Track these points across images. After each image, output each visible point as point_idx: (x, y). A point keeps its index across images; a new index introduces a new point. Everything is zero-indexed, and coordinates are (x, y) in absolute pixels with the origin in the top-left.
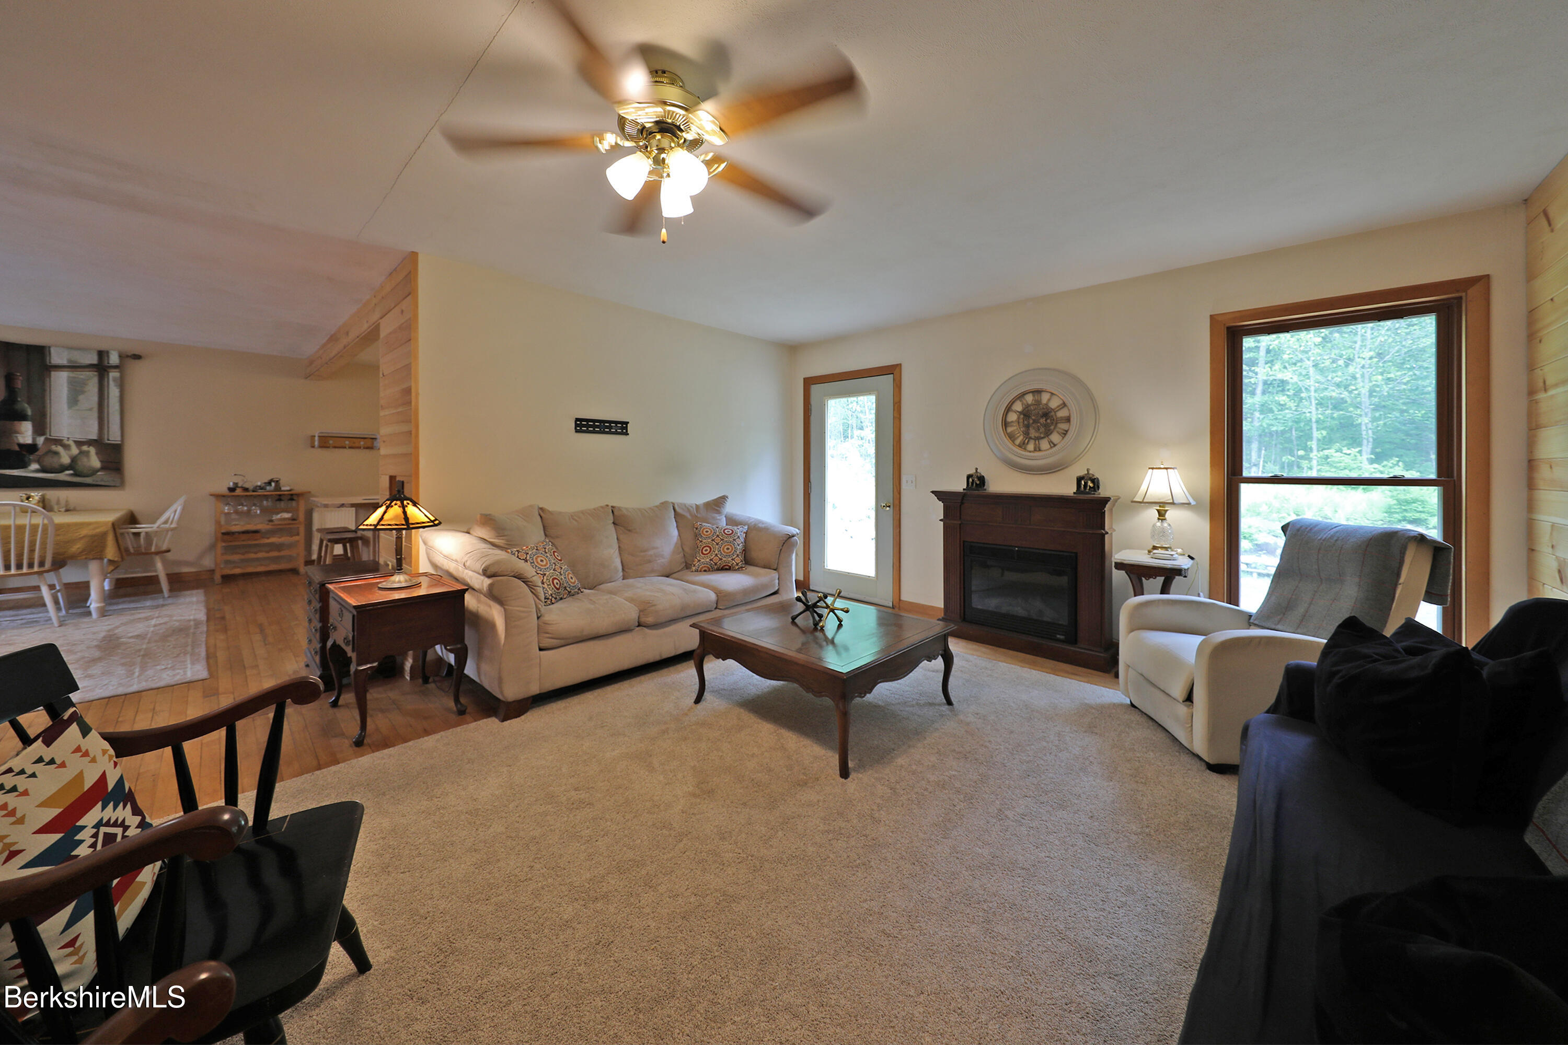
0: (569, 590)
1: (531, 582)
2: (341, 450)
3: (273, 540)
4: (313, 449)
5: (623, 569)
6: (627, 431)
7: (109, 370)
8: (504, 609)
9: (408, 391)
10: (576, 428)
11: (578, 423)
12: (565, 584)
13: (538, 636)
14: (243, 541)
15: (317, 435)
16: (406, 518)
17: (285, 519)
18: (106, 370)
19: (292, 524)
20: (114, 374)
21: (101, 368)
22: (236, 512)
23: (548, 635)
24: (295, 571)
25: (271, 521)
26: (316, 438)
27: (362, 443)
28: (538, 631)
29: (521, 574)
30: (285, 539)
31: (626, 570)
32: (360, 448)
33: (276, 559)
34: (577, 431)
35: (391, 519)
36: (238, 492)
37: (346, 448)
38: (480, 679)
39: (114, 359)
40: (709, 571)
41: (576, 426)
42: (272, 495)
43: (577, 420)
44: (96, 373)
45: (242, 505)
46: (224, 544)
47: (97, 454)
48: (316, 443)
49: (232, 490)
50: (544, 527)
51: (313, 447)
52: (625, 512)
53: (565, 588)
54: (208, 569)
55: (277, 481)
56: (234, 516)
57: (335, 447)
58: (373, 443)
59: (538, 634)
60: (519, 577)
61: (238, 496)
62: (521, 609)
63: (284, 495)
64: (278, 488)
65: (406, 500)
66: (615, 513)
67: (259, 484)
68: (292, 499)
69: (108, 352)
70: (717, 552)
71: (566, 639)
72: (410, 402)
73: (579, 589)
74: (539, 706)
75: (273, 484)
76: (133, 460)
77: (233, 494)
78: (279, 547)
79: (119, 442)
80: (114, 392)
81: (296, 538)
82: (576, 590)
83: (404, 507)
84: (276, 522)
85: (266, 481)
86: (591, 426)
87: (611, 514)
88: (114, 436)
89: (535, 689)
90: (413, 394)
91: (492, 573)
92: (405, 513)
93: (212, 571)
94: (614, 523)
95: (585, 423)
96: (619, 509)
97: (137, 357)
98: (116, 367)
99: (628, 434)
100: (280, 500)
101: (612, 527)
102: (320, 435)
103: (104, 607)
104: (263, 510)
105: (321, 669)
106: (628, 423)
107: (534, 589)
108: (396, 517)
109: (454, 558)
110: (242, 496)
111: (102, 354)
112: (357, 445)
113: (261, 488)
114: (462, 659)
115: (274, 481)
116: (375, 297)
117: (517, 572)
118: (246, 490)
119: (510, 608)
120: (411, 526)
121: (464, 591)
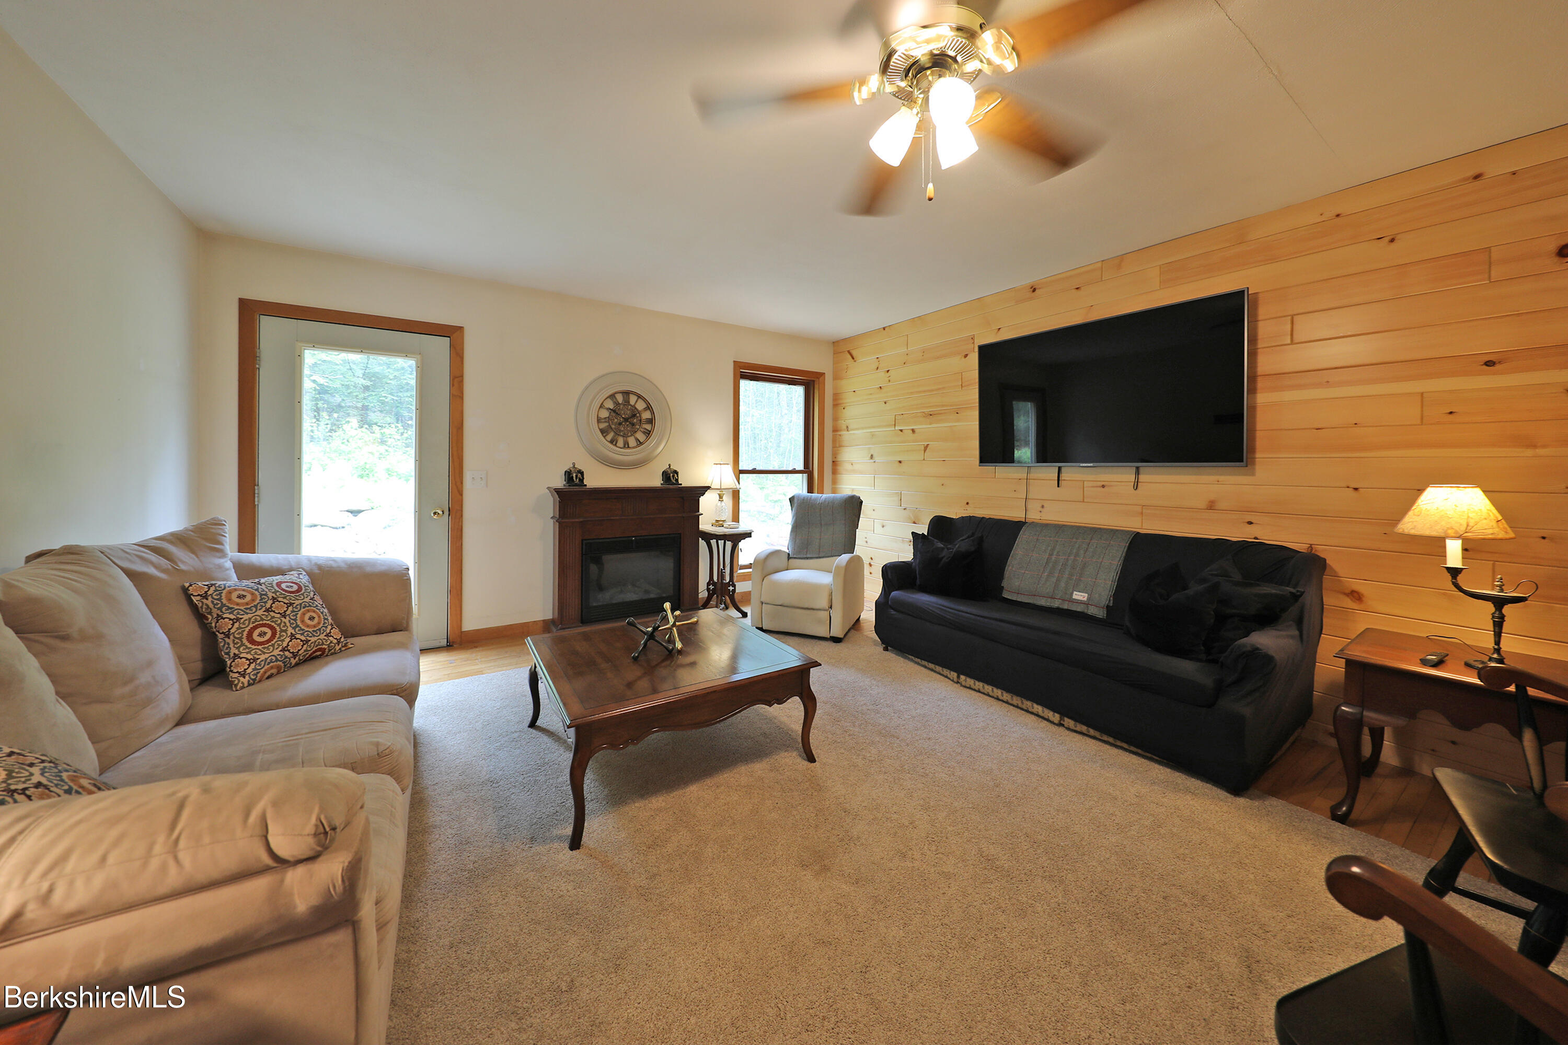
40: (278, 673)
70: (290, 630)
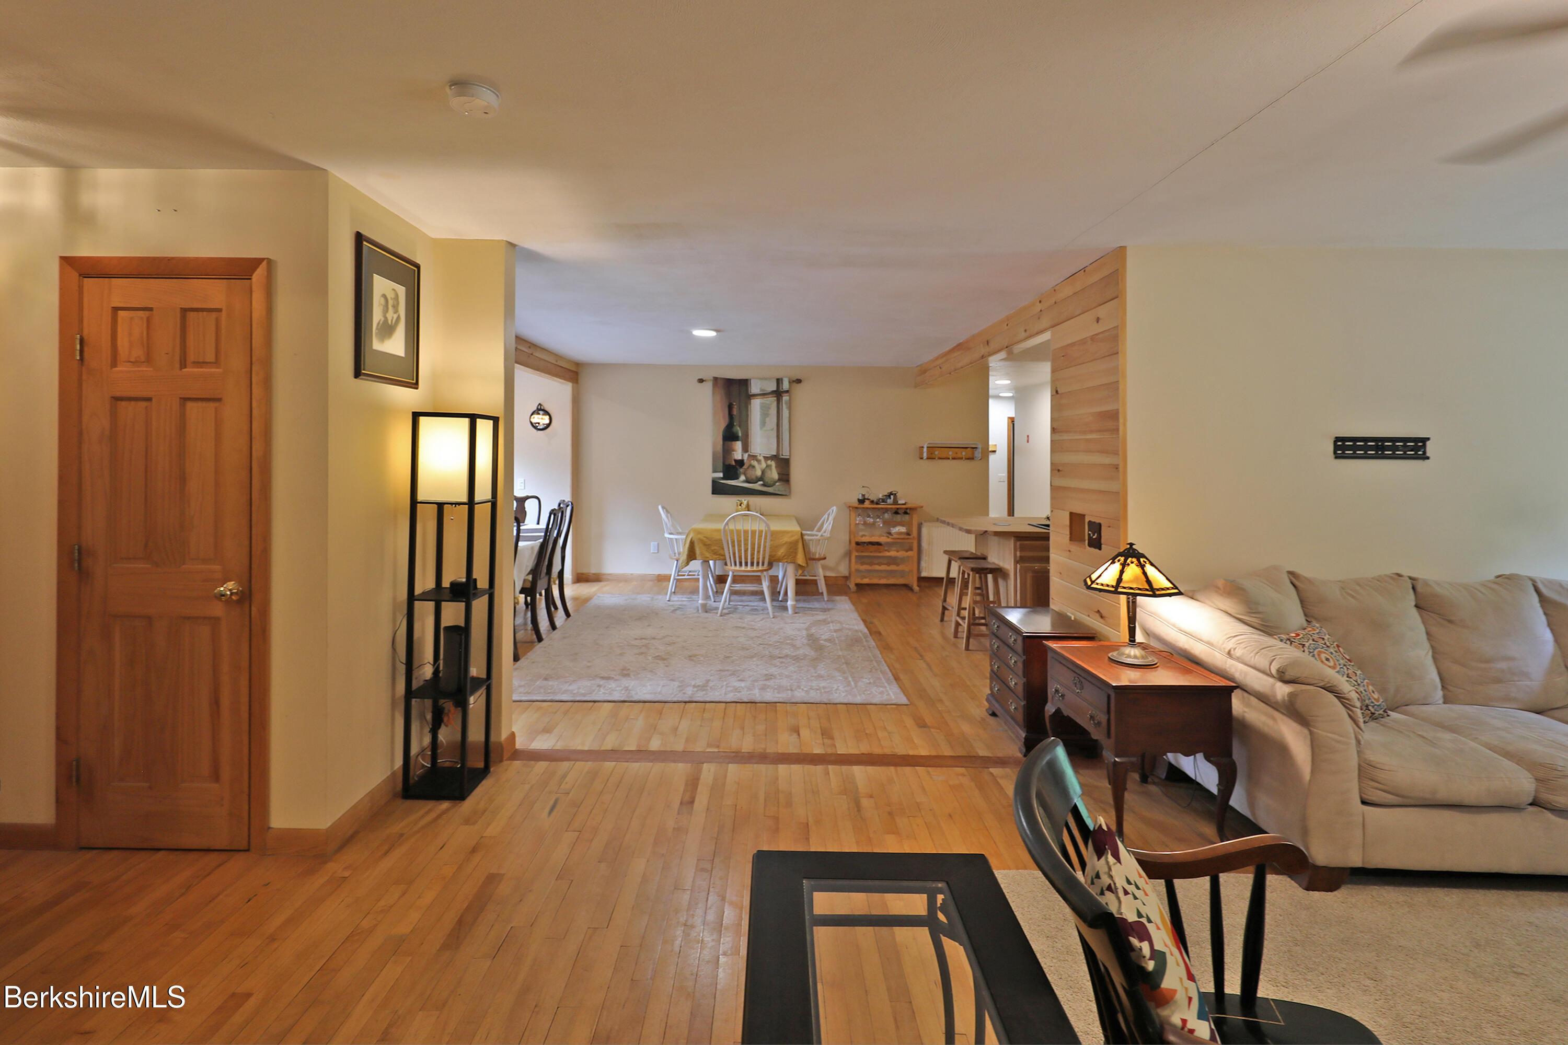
0: (1373, 710)
1: (1347, 699)
2: (945, 461)
3: (893, 553)
4: (921, 461)
5: (1443, 686)
6: (1425, 453)
7: (783, 395)
8: (1310, 731)
9: (1114, 416)
10: (1335, 453)
11: (1340, 443)
12: (1367, 702)
13: (1359, 781)
14: (871, 552)
15: (925, 446)
16: (1148, 581)
17: (901, 533)
18: (781, 395)
19: (908, 539)
20: (785, 398)
21: (778, 394)
22: (865, 524)
23: (1376, 785)
24: (907, 587)
25: (890, 533)
26: (925, 450)
27: (964, 453)
28: (1359, 775)
29: (1335, 686)
30: (901, 554)
31: (1450, 688)
32: (961, 458)
33: (892, 573)
34: (1337, 457)
35: (1131, 581)
36: (867, 504)
37: (949, 459)
38: (1253, 814)
39: (786, 385)
41: (1336, 448)
42: (891, 508)
43: (1337, 439)
44: (775, 398)
45: (869, 516)
46: (857, 554)
47: (776, 467)
48: (925, 455)
49: (861, 501)
50: (1302, 602)
51: (922, 458)
52: (1438, 590)
53: (1367, 706)
54: (843, 575)
55: (895, 494)
56: (861, 527)
57: (940, 458)
58: (973, 453)
59: (1359, 778)
60: (1331, 689)
61: (867, 508)
62: (1336, 737)
63: (901, 508)
64: (895, 502)
65: (1142, 557)
66: (1419, 589)
67: (880, 496)
68: (906, 513)
69: (782, 379)
71: (1402, 796)
72: (1118, 430)
73: (1385, 711)
74: (1355, 883)
75: (892, 497)
76: (797, 472)
77: (862, 506)
78: (893, 561)
79: (788, 457)
80: (785, 412)
81: (910, 553)
82: (1381, 712)
83: (1142, 567)
84: (895, 536)
85: (886, 494)
86: (1360, 448)
87: (1411, 591)
88: (785, 454)
89: (1356, 861)
90: (1121, 420)
91: (1293, 678)
92: (1145, 573)
93: (846, 578)
94: (1416, 606)
95: (1351, 443)
96: (1426, 583)
97: (799, 381)
98: (787, 392)
99: (1428, 458)
100: (896, 513)
101: (1414, 612)
102: (929, 446)
103: (795, 605)
104: (885, 523)
105: (1025, 729)
106: (1428, 439)
107: (1351, 710)
108: (1136, 579)
109: (1205, 638)
110: (870, 508)
111: (779, 381)
112: (959, 455)
113: (883, 501)
114: (1228, 779)
115: (892, 494)
116: (1040, 302)
117: (1329, 683)
118: (872, 502)
119: (1319, 732)
120: (1158, 593)
121: (1230, 690)
